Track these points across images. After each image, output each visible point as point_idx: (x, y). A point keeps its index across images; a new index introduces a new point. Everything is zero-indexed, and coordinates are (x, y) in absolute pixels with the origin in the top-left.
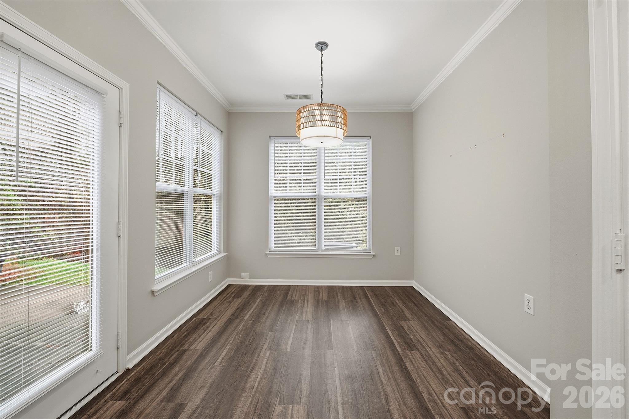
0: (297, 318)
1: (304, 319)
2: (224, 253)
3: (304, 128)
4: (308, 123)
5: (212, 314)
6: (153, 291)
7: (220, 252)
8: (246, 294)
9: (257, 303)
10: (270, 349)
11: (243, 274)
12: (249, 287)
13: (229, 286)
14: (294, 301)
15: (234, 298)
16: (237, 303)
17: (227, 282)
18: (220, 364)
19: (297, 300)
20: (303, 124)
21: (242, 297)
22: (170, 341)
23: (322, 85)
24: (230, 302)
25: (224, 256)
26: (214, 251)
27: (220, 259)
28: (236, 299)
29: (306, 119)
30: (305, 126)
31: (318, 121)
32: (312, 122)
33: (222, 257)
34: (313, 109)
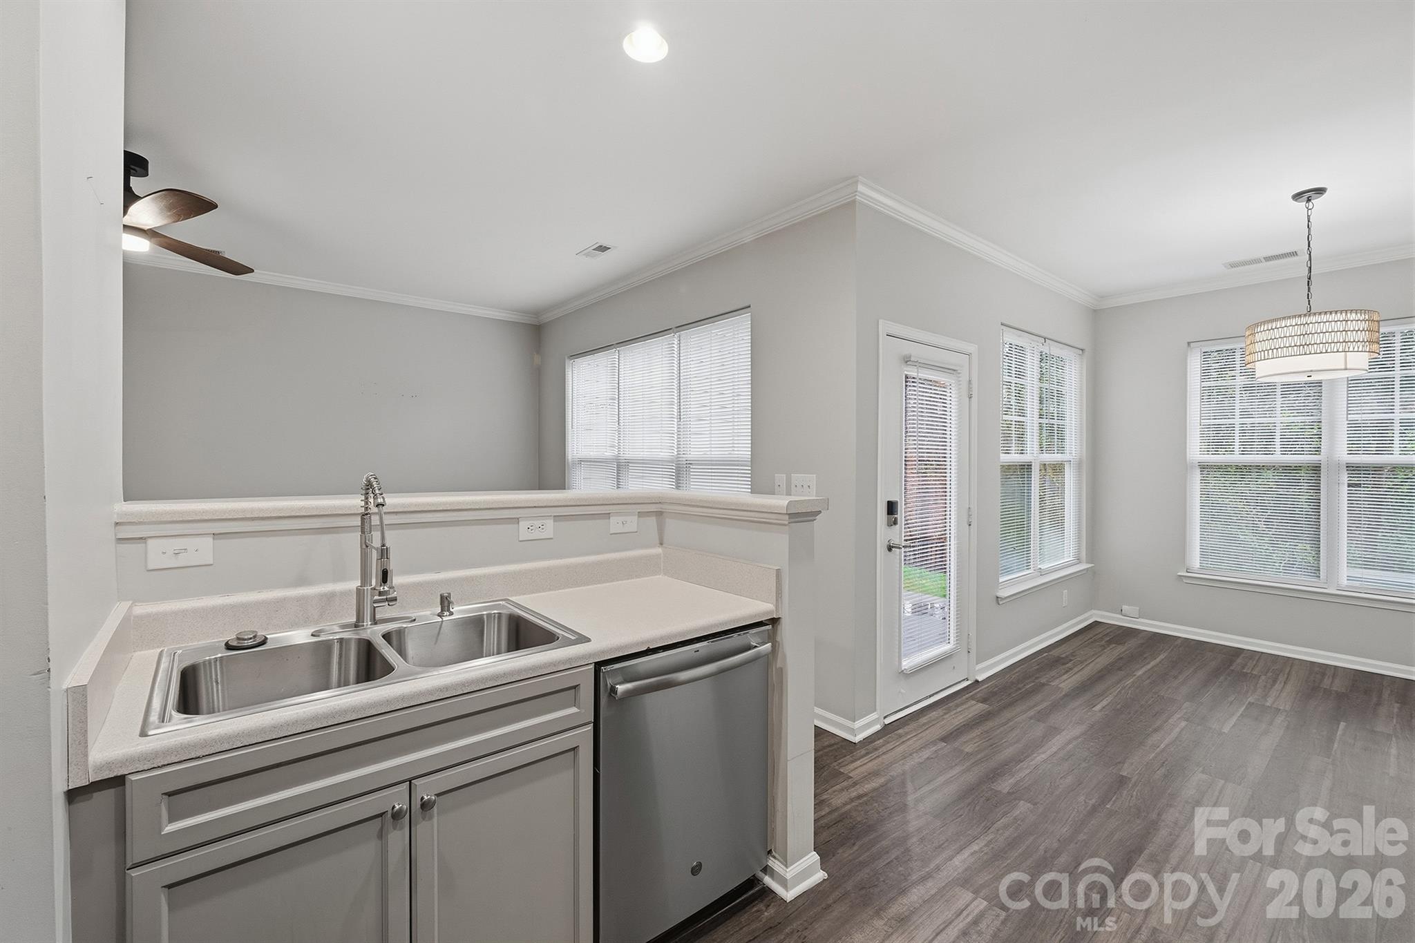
0: (1251, 699)
1: (1268, 704)
2: (1087, 563)
3: (1261, 360)
4: (1270, 351)
5: (1073, 654)
6: (997, 597)
7: (1079, 560)
8: (1132, 643)
9: (1158, 660)
10: (1187, 720)
11: (1125, 608)
12: (1139, 633)
13: (1096, 623)
14: (1250, 675)
15: (1110, 642)
16: (1119, 650)
17: (1091, 616)
18: (1101, 711)
19: (1256, 675)
20: (1259, 353)
21: (1126, 644)
22: (1017, 670)
23: (1310, 268)
24: (1104, 647)
25: (1087, 569)
26: (1068, 557)
27: (1080, 574)
28: (1114, 645)
29: (1266, 345)
30: (1264, 357)
31: (1296, 348)
32: (1279, 350)
33: (1084, 570)
34: (1283, 325)
